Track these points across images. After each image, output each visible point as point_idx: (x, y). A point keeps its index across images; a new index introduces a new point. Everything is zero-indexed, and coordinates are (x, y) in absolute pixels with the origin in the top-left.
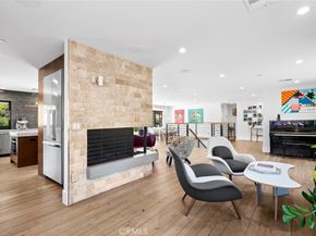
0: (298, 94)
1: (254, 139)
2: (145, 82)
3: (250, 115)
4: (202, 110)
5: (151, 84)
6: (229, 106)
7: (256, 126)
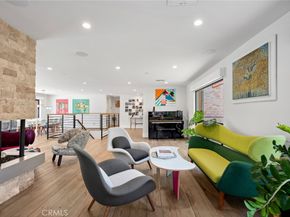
0: (165, 92)
1: (133, 127)
2: (24, 56)
3: (130, 107)
4: (88, 101)
5: (34, 62)
6: (112, 98)
7: (135, 116)
